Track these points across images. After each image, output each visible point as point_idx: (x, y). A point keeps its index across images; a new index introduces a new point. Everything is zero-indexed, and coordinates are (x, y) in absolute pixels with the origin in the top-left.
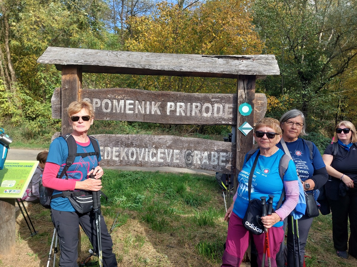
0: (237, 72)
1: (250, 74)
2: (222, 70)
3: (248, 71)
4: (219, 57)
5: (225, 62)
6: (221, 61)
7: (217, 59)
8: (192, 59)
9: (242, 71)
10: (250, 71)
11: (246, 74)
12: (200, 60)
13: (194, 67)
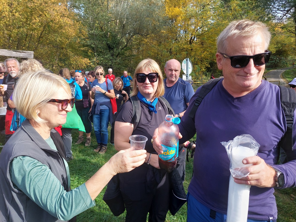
0: (19, 57)
1: (24, 58)
2: (14, 56)
3: (23, 57)
4: (14, 51)
5: (16, 53)
6: (14, 52)
7: (13, 52)
8: (3, 51)
9: (21, 56)
10: (24, 57)
11: (22, 58)
12: (7, 52)
13: (4, 54)
